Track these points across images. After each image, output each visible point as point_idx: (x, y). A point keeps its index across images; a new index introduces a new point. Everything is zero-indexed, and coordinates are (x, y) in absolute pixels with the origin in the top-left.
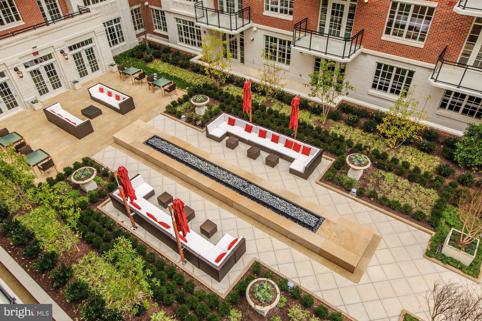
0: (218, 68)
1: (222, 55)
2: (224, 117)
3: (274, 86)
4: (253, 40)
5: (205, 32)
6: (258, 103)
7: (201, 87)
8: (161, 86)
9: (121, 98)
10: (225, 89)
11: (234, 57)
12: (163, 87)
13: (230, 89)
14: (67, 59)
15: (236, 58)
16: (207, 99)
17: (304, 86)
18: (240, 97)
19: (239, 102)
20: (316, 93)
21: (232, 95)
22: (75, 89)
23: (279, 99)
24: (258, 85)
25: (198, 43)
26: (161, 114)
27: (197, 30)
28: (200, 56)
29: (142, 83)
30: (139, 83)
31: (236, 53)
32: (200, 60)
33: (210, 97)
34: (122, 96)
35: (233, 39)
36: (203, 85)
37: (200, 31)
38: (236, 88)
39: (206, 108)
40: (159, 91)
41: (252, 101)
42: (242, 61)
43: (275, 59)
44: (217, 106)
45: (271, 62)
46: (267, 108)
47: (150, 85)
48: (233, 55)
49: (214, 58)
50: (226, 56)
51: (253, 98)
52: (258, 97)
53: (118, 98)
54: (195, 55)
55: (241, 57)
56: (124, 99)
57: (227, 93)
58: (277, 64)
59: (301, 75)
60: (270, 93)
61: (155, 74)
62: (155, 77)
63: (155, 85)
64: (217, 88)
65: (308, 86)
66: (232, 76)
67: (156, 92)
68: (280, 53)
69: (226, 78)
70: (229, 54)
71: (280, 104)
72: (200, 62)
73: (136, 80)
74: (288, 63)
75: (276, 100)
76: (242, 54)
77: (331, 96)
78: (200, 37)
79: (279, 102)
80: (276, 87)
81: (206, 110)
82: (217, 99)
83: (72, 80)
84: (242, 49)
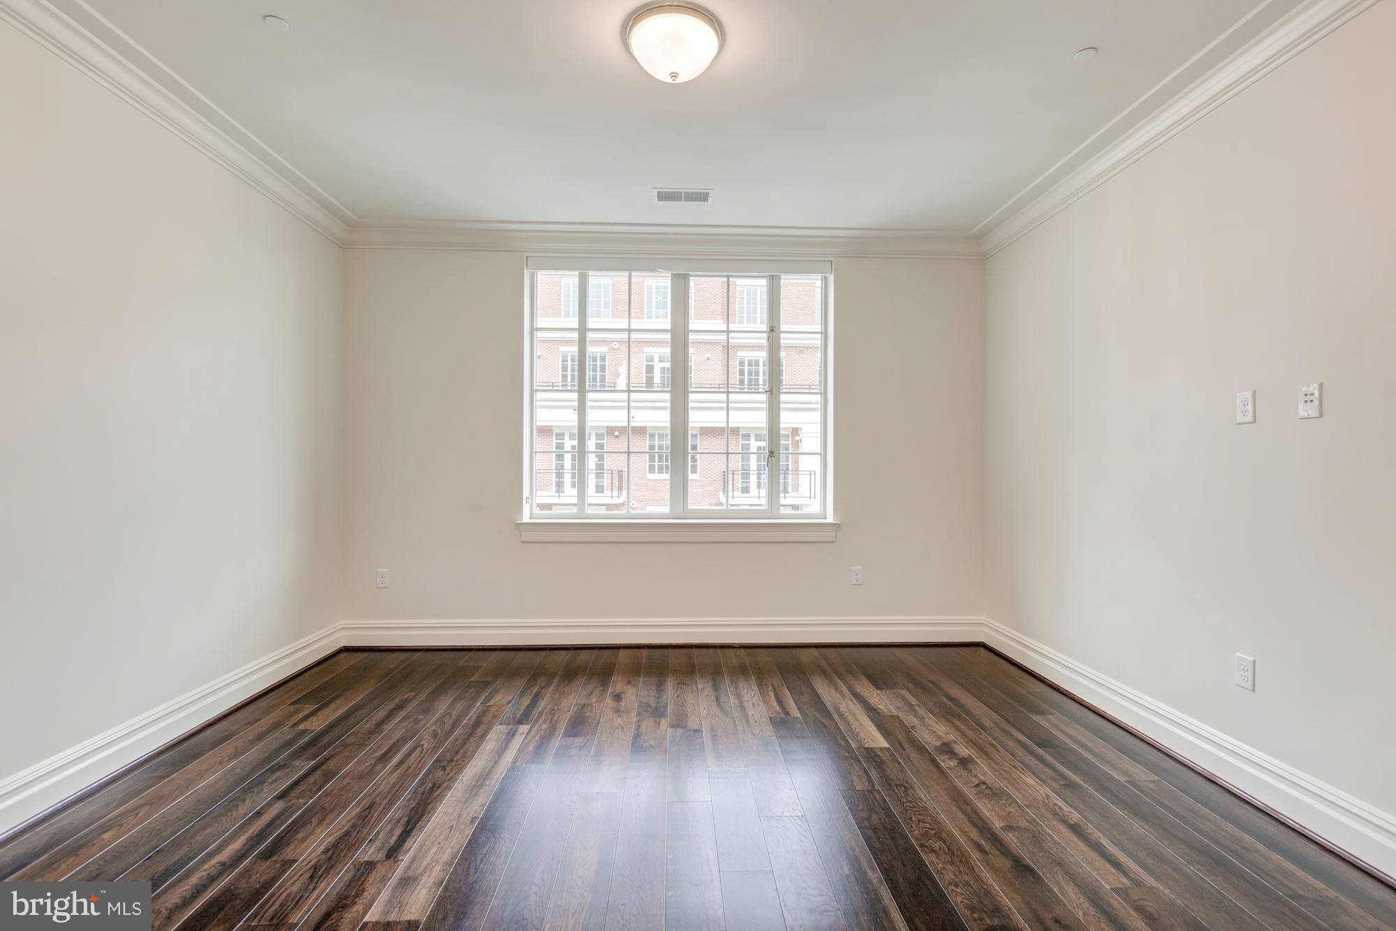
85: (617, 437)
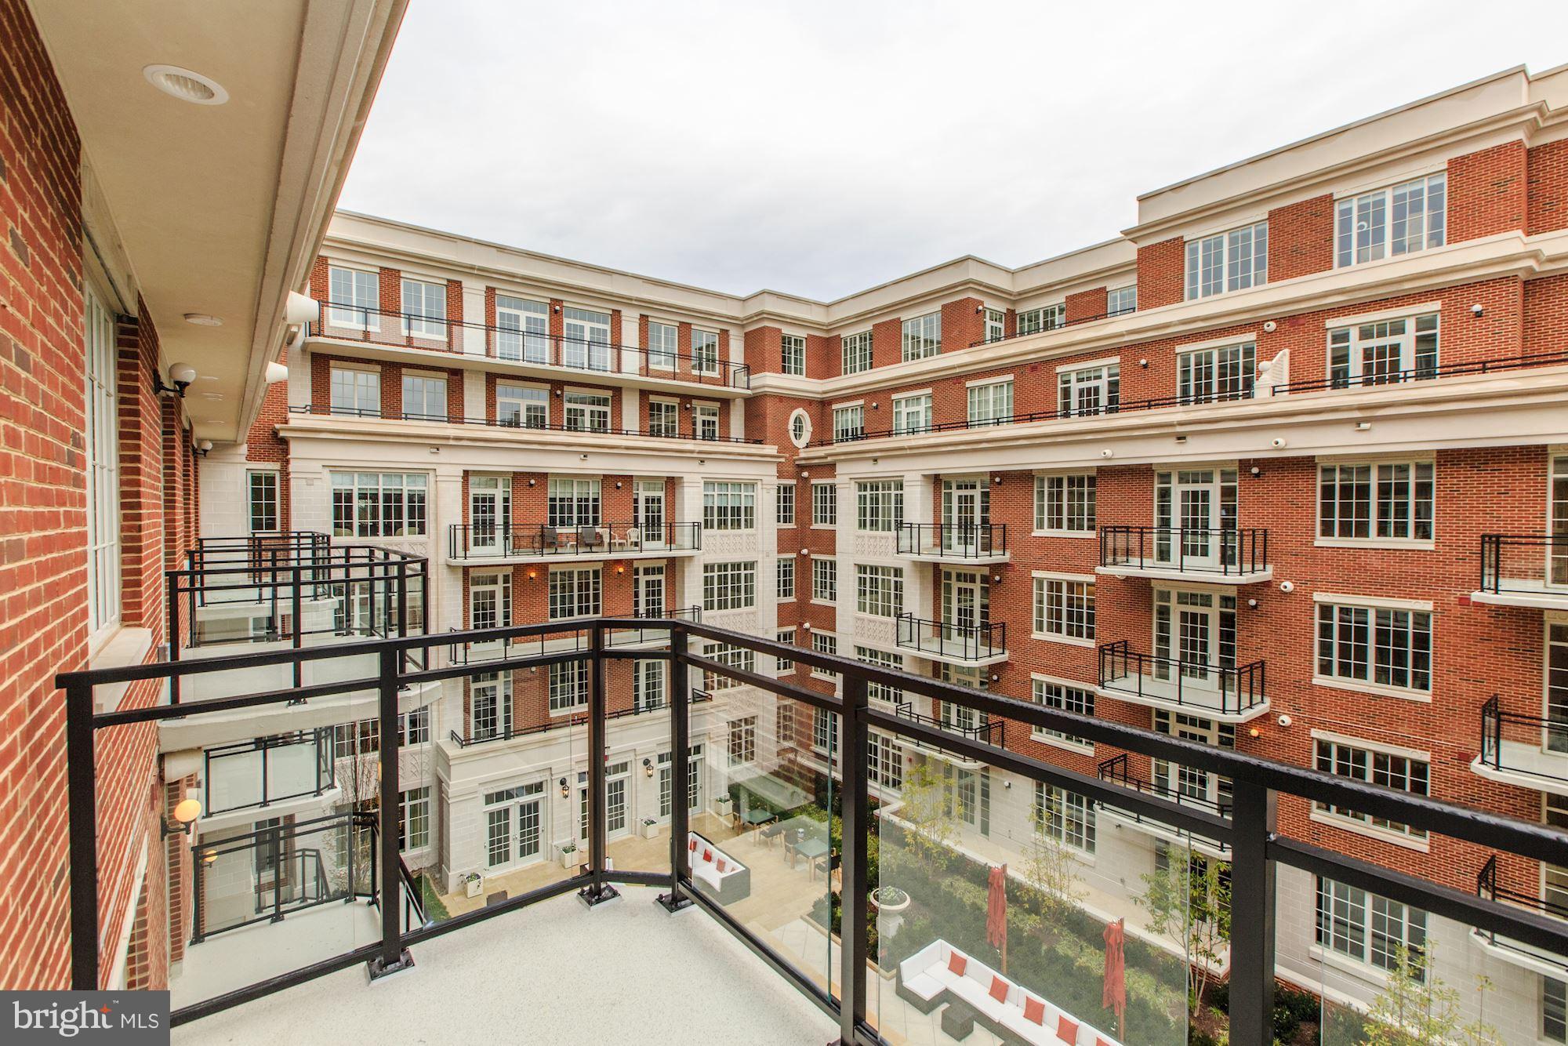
0: (935, 837)
1: (942, 808)
2: (940, 950)
3: (1058, 894)
4: (1009, 787)
5: (910, 760)
6: (1021, 930)
7: (892, 871)
8: (811, 855)
9: (728, 868)
10: (946, 882)
11: (966, 820)
12: (815, 858)
13: (956, 884)
14: (650, 776)
15: (972, 822)
16: (903, 900)
17: (1133, 901)
18: (979, 909)
19: (977, 919)
20: (1165, 925)
21: (961, 899)
22: (645, 837)
23: (1072, 931)
24: (1020, 886)
25: (894, 780)
26: (802, 918)
27: (894, 754)
28: (897, 805)
29: (773, 845)
30: (765, 844)
31: (972, 811)
32: (895, 813)
33: (913, 898)
34: (730, 864)
35: (967, 781)
36: (899, 866)
37: (900, 756)
38: (971, 886)
39: (901, 920)
40: (805, 868)
41: (1008, 921)
42: (985, 830)
43: (1058, 833)
44: (925, 922)
45: (1050, 841)
46: (1044, 947)
47: (788, 850)
48: (966, 814)
49: (926, 812)
50: (948, 813)
51: (1010, 916)
52: (1020, 917)
53: (721, 866)
54: (886, 804)
55: (982, 821)
56: (733, 870)
57: (949, 893)
58: (1064, 846)
59: (1122, 881)
60: (1049, 908)
61: (801, 830)
62: (800, 835)
63: (798, 852)
64: (927, 879)
65: (1142, 902)
66: (962, 858)
67: (799, 868)
68: (1070, 822)
69: (949, 859)
70: (957, 809)
71: (1076, 944)
72: (896, 819)
73: (762, 837)
74: (1091, 846)
75: (1066, 932)
76: (985, 814)
77: (1204, 938)
78: (900, 769)
79: (1073, 937)
80: (1065, 897)
81: (900, 926)
82: (925, 903)
83: (645, 818)
84: (985, 804)
85: (1257, 475)
